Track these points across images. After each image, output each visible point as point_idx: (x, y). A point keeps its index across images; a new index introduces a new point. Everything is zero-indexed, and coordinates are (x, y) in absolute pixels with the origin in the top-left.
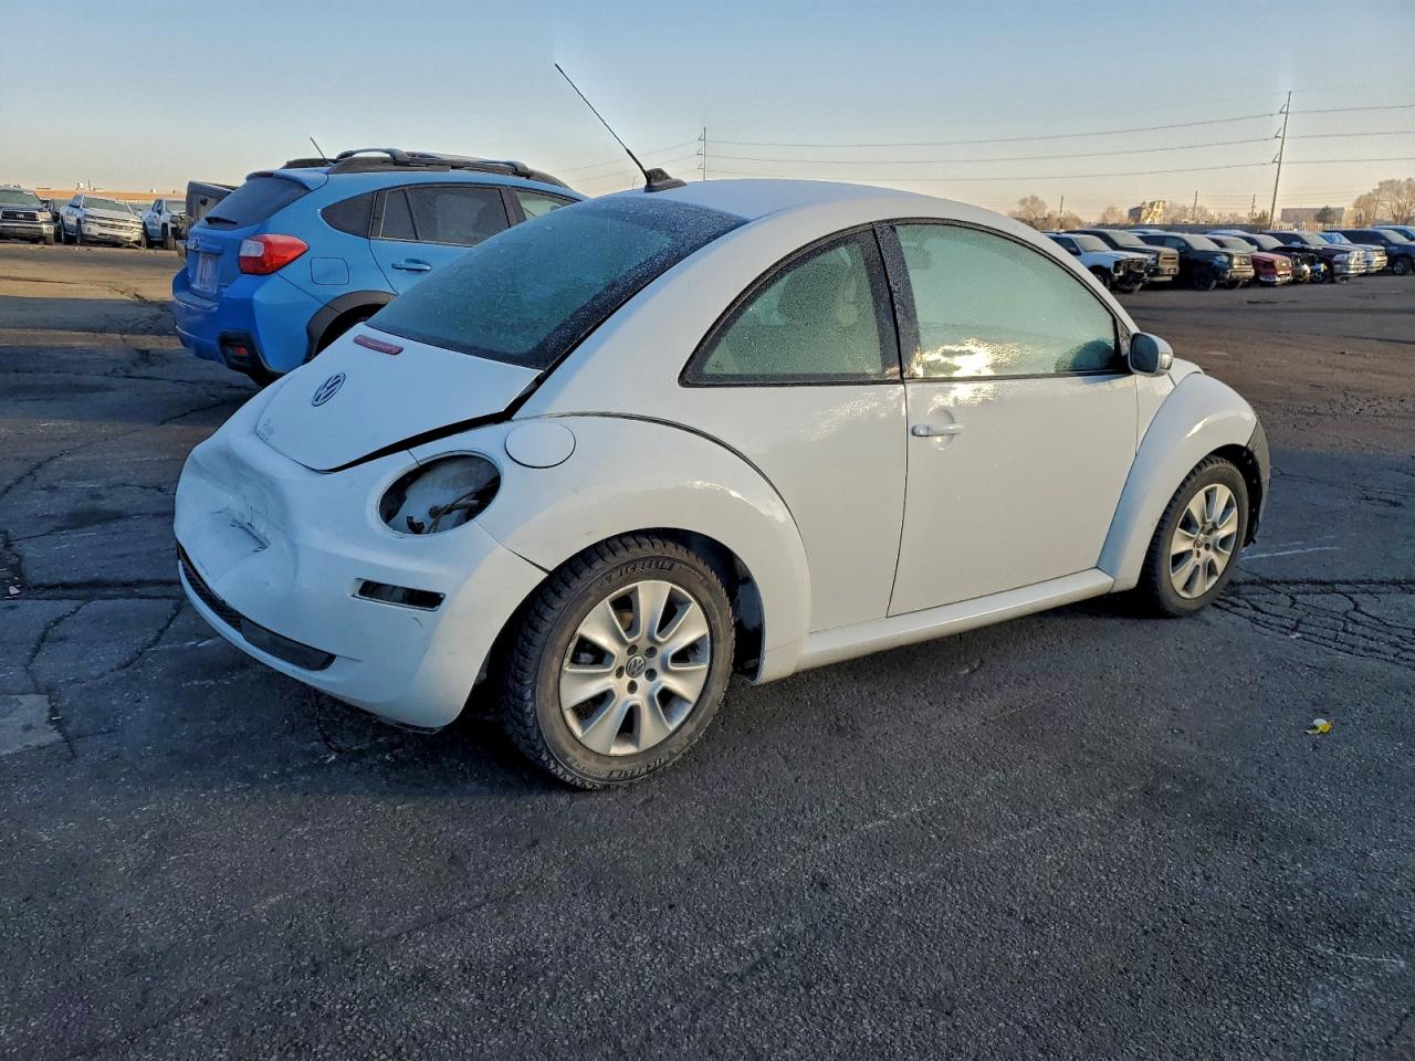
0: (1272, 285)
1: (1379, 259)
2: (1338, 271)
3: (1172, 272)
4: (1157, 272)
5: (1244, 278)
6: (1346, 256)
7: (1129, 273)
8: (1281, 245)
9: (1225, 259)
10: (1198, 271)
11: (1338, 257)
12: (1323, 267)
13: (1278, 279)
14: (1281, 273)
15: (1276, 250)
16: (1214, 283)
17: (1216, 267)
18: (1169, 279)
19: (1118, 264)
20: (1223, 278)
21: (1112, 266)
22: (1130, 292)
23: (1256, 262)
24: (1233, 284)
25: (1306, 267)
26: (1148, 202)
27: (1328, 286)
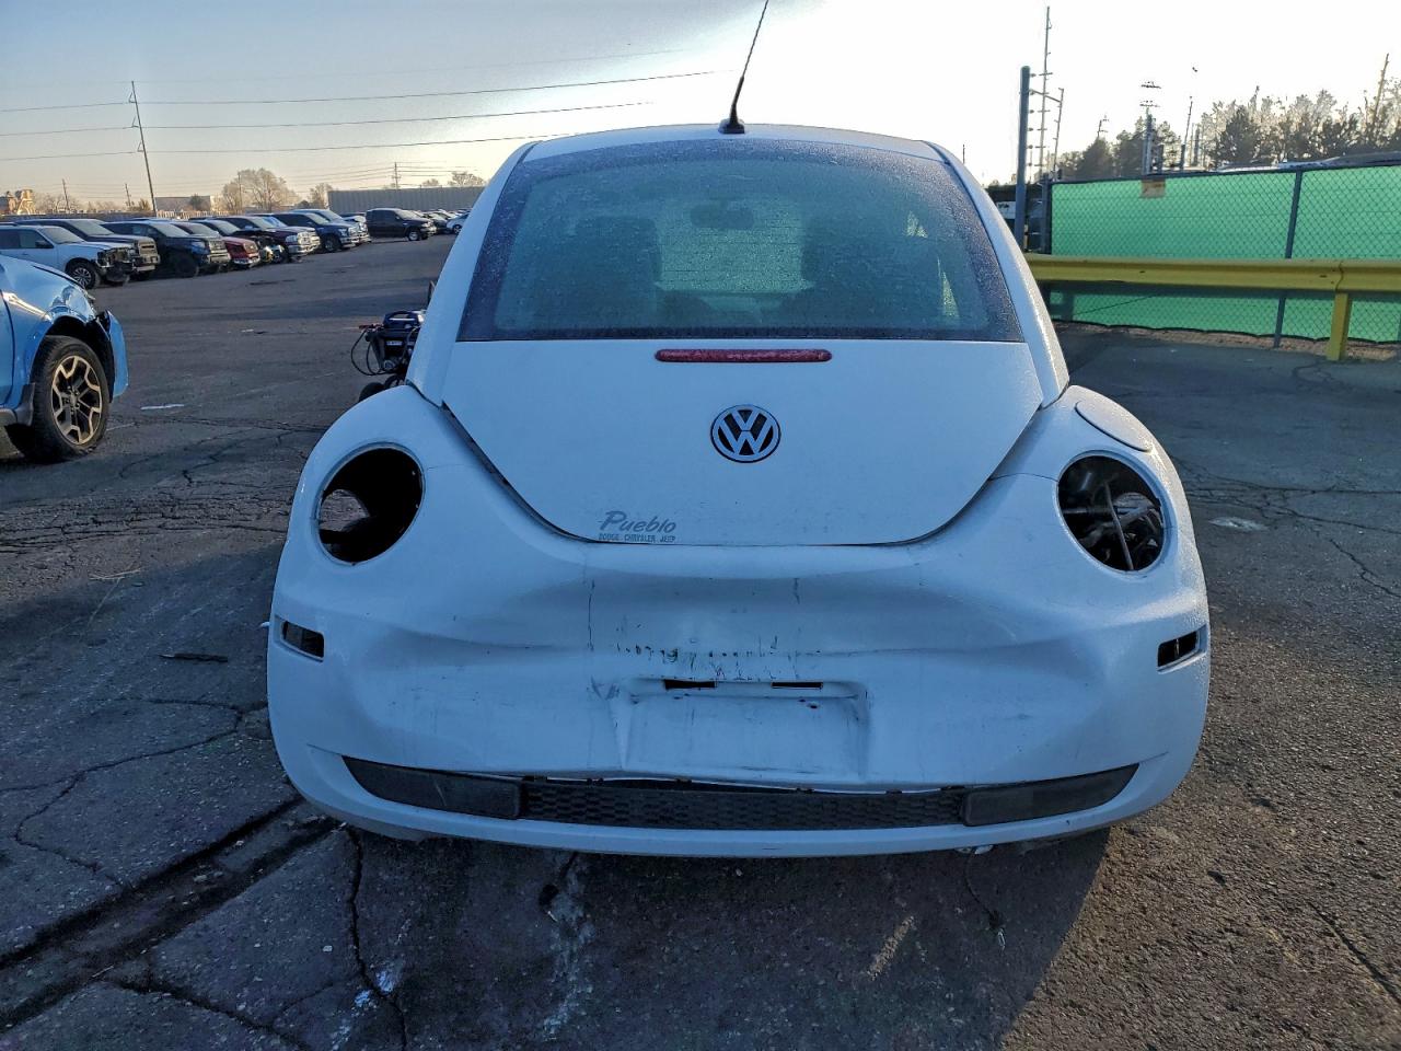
0: (246, 267)
1: (313, 238)
2: (292, 251)
3: (155, 261)
4: (141, 262)
5: (223, 262)
6: (295, 238)
7: (116, 264)
8: (238, 229)
9: (202, 245)
10: (179, 259)
11: (288, 239)
12: (280, 248)
13: (250, 262)
14: (251, 255)
15: (235, 234)
16: (198, 269)
17: (194, 253)
18: (152, 268)
19: (101, 255)
20: (206, 264)
21: (95, 257)
22: (121, 284)
23: (228, 246)
24: (213, 269)
25: (268, 249)
26: (13, 192)
27: (287, 265)
